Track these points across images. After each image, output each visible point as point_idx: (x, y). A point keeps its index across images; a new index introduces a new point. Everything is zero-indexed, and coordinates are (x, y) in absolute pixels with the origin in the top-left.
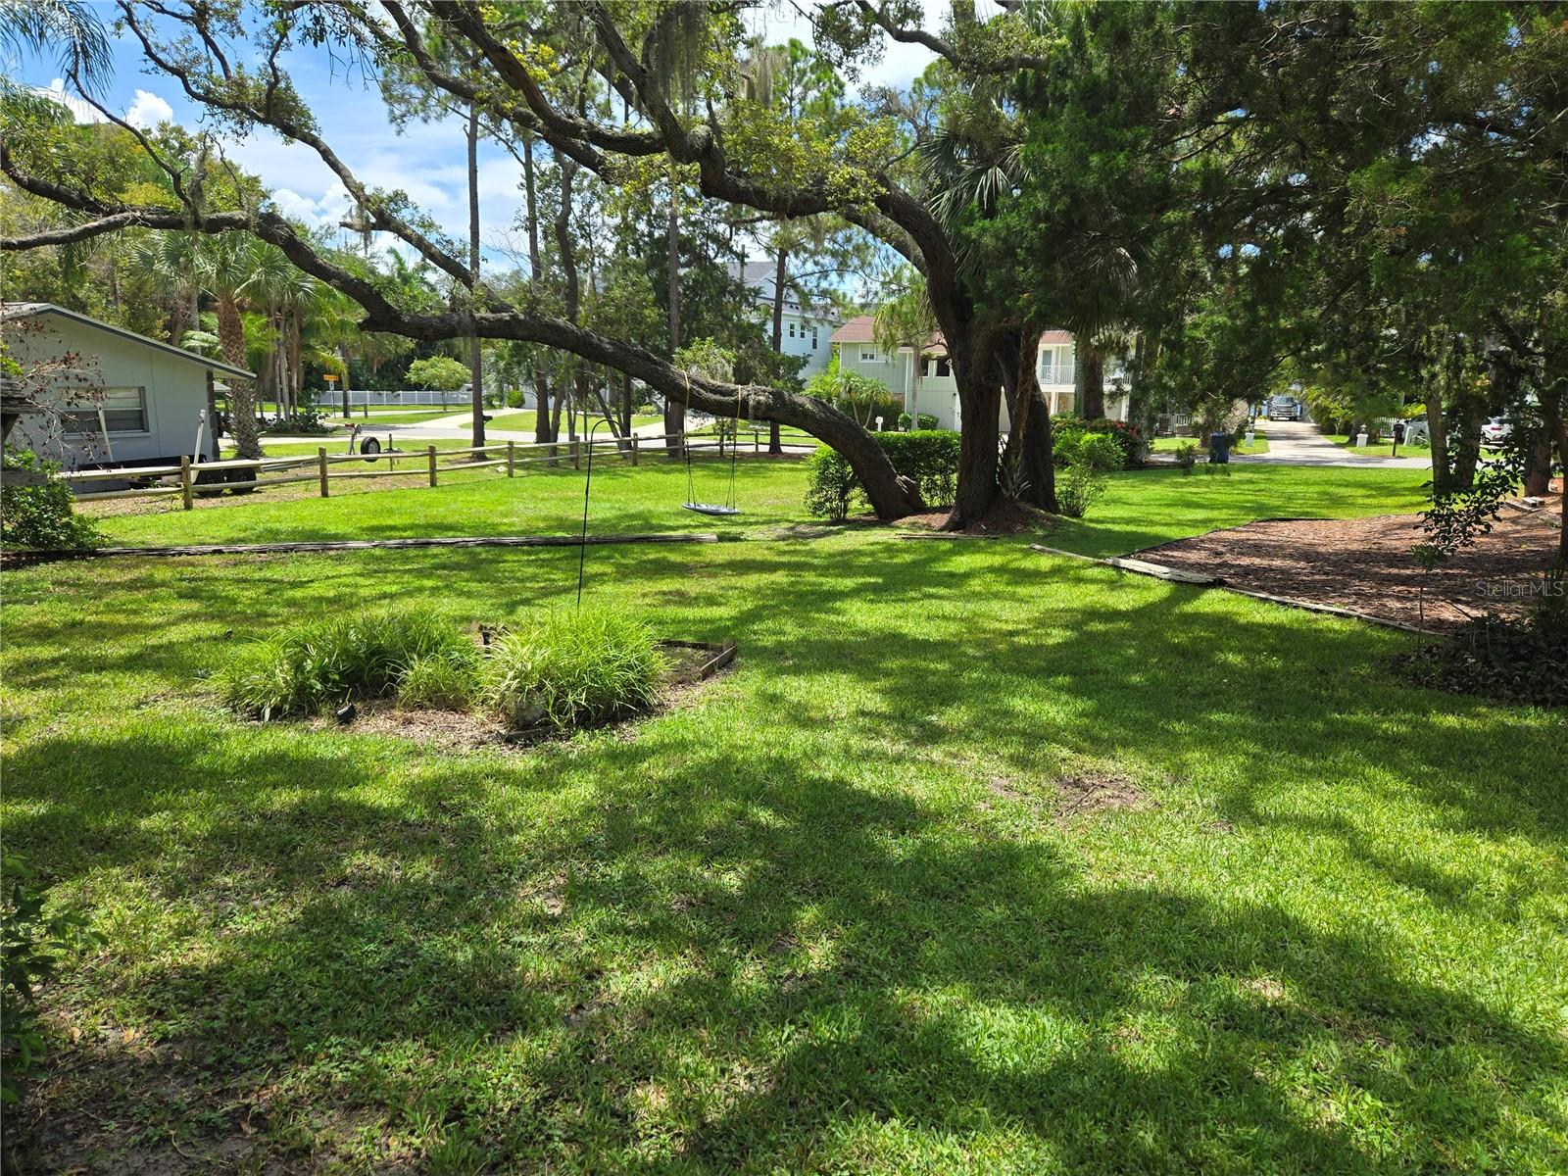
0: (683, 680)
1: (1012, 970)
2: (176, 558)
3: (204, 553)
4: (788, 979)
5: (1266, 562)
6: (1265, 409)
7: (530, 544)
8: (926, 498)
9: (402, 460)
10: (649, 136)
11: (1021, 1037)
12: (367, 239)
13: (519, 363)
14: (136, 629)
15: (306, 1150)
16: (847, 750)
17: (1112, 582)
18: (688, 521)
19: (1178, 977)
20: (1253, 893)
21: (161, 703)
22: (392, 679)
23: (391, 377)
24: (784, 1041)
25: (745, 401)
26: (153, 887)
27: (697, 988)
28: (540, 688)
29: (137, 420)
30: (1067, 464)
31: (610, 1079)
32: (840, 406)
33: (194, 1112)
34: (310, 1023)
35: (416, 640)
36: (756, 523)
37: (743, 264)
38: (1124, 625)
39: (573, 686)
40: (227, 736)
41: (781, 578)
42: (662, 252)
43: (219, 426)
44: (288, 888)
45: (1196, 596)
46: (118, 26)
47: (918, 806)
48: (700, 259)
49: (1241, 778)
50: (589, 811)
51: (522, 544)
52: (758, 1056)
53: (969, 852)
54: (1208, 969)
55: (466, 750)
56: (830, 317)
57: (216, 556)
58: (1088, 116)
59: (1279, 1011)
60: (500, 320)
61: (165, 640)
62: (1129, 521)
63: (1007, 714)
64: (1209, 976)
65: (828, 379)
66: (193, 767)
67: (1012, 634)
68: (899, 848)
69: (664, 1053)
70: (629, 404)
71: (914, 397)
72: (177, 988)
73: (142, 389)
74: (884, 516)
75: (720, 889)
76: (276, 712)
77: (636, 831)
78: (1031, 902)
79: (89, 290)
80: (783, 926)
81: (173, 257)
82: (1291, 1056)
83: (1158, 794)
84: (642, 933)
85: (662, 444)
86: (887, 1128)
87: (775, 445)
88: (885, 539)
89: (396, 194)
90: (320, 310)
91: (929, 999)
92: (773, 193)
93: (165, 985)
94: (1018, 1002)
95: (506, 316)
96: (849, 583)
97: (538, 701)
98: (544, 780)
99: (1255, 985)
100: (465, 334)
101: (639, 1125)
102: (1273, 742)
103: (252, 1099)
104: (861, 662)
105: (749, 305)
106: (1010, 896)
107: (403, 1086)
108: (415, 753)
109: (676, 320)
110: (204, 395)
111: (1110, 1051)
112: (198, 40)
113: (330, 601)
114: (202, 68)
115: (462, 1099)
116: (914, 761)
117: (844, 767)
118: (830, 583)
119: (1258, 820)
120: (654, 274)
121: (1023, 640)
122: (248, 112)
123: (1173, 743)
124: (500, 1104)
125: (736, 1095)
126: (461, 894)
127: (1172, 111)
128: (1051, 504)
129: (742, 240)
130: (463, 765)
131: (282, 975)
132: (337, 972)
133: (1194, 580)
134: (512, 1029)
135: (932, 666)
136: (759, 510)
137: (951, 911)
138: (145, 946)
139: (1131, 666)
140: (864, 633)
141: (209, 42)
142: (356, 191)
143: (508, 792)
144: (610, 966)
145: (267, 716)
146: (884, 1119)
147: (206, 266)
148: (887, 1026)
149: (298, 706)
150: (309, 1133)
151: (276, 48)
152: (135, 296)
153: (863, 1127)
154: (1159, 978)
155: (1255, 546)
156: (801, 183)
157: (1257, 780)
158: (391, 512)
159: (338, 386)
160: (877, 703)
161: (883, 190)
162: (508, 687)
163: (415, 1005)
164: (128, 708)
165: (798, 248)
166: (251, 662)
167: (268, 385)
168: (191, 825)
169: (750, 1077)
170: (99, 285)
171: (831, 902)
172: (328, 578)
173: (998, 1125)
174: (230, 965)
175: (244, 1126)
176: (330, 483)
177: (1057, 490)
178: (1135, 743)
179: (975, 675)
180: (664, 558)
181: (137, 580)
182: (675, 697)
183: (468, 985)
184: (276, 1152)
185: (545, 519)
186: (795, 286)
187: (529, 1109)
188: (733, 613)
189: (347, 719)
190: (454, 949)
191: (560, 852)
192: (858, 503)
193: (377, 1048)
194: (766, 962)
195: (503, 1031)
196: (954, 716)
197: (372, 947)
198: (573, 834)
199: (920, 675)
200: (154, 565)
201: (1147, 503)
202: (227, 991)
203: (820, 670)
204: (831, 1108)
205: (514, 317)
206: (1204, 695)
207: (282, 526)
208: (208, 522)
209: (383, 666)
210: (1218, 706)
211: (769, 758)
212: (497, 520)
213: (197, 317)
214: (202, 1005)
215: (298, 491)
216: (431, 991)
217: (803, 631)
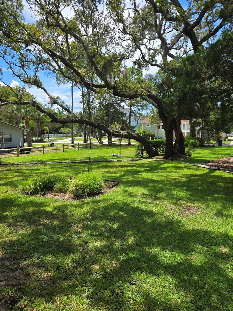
0: (108, 188)
1: (170, 244)
2: (15, 165)
3: (20, 164)
4: (125, 245)
5: (229, 165)
6: (230, 135)
7: (81, 162)
8: (159, 153)
9: (58, 147)
10: (103, 85)
11: (171, 257)
12: (52, 105)
13: (80, 128)
14: (7, 178)
15: (29, 274)
16: (140, 201)
17: (197, 169)
18: (112, 158)
19: (205, 247)
20: (222, 230)
21: (10, 191)
22: (53, 187)
23: (57, 131)
24: (123, 257)
25: (123, 134)
26: (5, 225)
27: (106, 246)
28: (80, 188)
29: (10, 140)
30: (188, 146)
31: (88, 263)
32: (142, 135)
33: (9, 267)
34: (32, 251)
35: (58, 180)
36: (125, 158)
37: (123, 109)
38: (199, 177)
39: (86, 188)
40: (21, 198)
41: (129, 168)
42: (107, 107)
43: (25, 141)
44: (30, 226)
45: (214, 172)
46: (8, 68)
47: (153, 212)
48: (115, 108)
49: (221, 208)
50: (88, 212)
51: (80, 162)
52: (118, 259)
53: (163, 221)
54: (211, 245)
55: (66, 200)
56: (140, 118)
57: (23, 165)
58: (187, 78)
59: (225, 254)
60: (76, 120)
61: (12, 180)
62: (201, 157)
63: (172, 194)
64: (211, 247)
65: (140, 130)
66: (15, 203)
67: (175, 179)
68: (149, 220)
69: (99, 258)
70: (101, 136)
71: (157, 133)
72: (8, 244)
73: (11, 134)
74: (150, 156)
75: (112, 227)
76: (31, 193)
77: (97, 216)
78: (175, 231)
79: (2, 116)
80: (124, 235)
81: (17, 110)
82: (227, 263)
83: (203, 211)
84: (96, 235)
85: (108, 143)
86: (142, 274)
87: (129, 143)
88: (151, 161)
89: (57, 97)
90: (44, 119)
91: (153, 250)
92: (127, 95)
93: (6, 243)
94: (171, 250)
95: (77, 119)
96: (143, 169)
97: (80, 191)
98: (80, 206)
99: (221, 249)
100: (69, 123)
101: (93, 272)
102: (228, 201)
103: (20, 265)
104: (144, 184)
105: (124, 116)
106: (171, 230)
107: (48, 263)
108: (56, 201)
109: (110, 119)
110: (22, 135)
111: (189, 261)
112: (23, 71)
113: (43, 173)
114: (23, 76)
115: (59, 266)
116: (153, 203)
117: (139, 205)
118: (139, 169)
119: (224, 216)
120: (106, 111)
121: (177, 180)
122: (31, 83)
123: (207, 200)
124: (67, 267)
125: (112, 267)
126: (62, 227)
127: (203, 76)
128: (184, 154)
129: (123, 104)
130: (65, 203)
131: (28, 242)
132: (38, 242)
133: (214, 169)
134: (70, 253)
135: (158, 185)
136: (126, 155)
137: (159, 233)
138: (3, 236)
139: (199, 185)
140: (145, 179)
141: (24, 71)
142: (50, 97)
143: (73, 208)
144: (90, 242)
145: (29, 194)
146: (142, 273)
147: (23, 111)
148: (144, 254)
149: (35, 192)
150: (30, 271)
151: (36, 72)
152: (11, 117)
153: (137, 274)
154: (200, 247)
155: (227, 162)
156: (132, 93)
157: (224, 208)
158: (55, 156)
159: (47, 133)
160: (147, 192)
161: (148, 93)
162: (74, 188)
163: (52, 248)
164: (4, 192)
165: (133, 105)
166: (27, 184)
167: (34, 133)
168: (13, 214)
169: (116, 264)
170: (4, 115)
171: (134, 230)
172: (43, 169)
173: (165, 275)
174: (18, 239)
175: (18, 270)
176: (45, 151)
177: (186, 151)
178: (199, 201)
179: (167, 187)
180: (107, 165)
181: (8, 169)
182: (106, 191)
183: (62, 245)
184: (24, 275)
185: (84, 157)
186: (133, 112)
187: (72, 268)
188: (119, 175)
189: (44, 195)
190: (60, 238)
191: (82, 220)
192: (145, 154)
193: (44, 256)
194: (120, 242)
195: (68, 253)
196: (162, 195)
197: (45, 237)
198: (85, 217)
199: (156, 187)
200: (11, 166)
201: (205, 153)
202: (17, 244)
203: (135, 186)
204: (131, 270)
205: (79, 119)
206: (214, 191)
207: (35, 159)
208: (22, 159)
209: (51, 184)
210: (217, 193)
211: (124, 203)
212: (75, 158)
213: (22, 121)
214: (12, 247)
215: (38, 153)
216: (55, 245)
217: (133, 178)
